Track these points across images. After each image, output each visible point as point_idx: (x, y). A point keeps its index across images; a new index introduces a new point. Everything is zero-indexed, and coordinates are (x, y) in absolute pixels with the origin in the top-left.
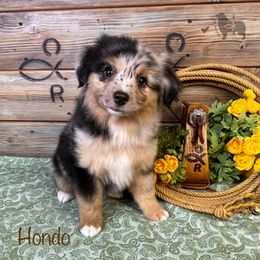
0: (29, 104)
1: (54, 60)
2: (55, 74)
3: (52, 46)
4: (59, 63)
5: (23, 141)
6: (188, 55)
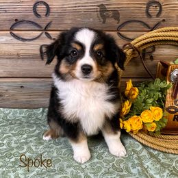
0: (20, 62)
1: (43, 22)
2: (44, 35)
3: (41, 9)
4: (48, 25)
5: (13, 95)
6: (164, 20)
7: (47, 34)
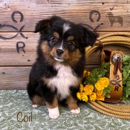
1: (19, 25)
2: (19, 35)
3: (17, 16)
4: (22, 28)
6: (102, 24)
7: (22, 34)
